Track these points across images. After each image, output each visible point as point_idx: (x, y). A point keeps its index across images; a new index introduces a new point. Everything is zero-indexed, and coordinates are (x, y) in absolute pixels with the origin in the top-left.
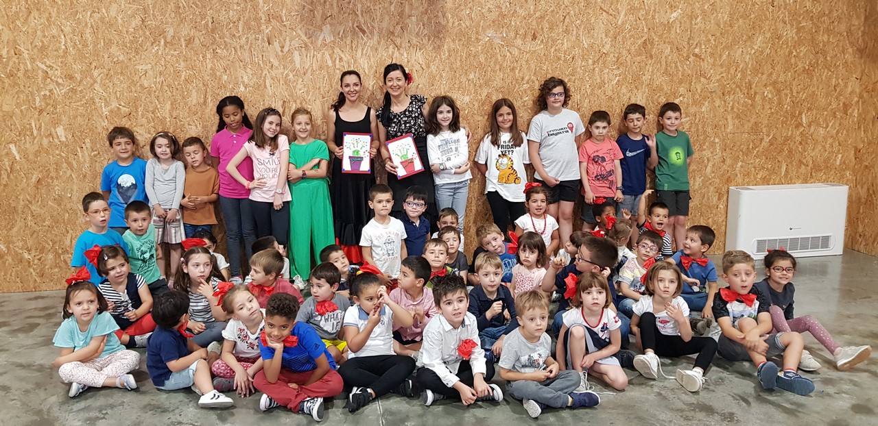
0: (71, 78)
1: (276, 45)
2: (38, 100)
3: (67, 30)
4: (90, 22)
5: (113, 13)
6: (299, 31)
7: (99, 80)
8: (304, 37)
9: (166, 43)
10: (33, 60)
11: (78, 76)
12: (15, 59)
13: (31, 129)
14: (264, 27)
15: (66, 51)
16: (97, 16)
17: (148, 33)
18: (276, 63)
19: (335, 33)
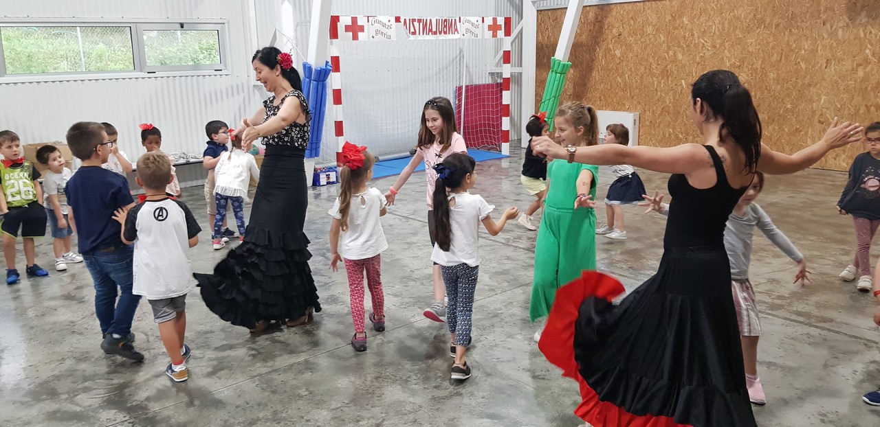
0: (714, 47)
1: (828, 26)
2: (698, 58)
3: (717, 22)
4: (728, 17)
5: (740, 12)
6: (845, 17)
7: (727, 48)
8: (847, 20)
9: (765, 26)
10: (699, 38)
11: (718, 46)
12: (691, 38)
13: (692, 73)
14: (822, 15)
15: (714, 34)
16: (732, 14)
17: (756, 22)
18: (826, 36)
19: (869, 16)
